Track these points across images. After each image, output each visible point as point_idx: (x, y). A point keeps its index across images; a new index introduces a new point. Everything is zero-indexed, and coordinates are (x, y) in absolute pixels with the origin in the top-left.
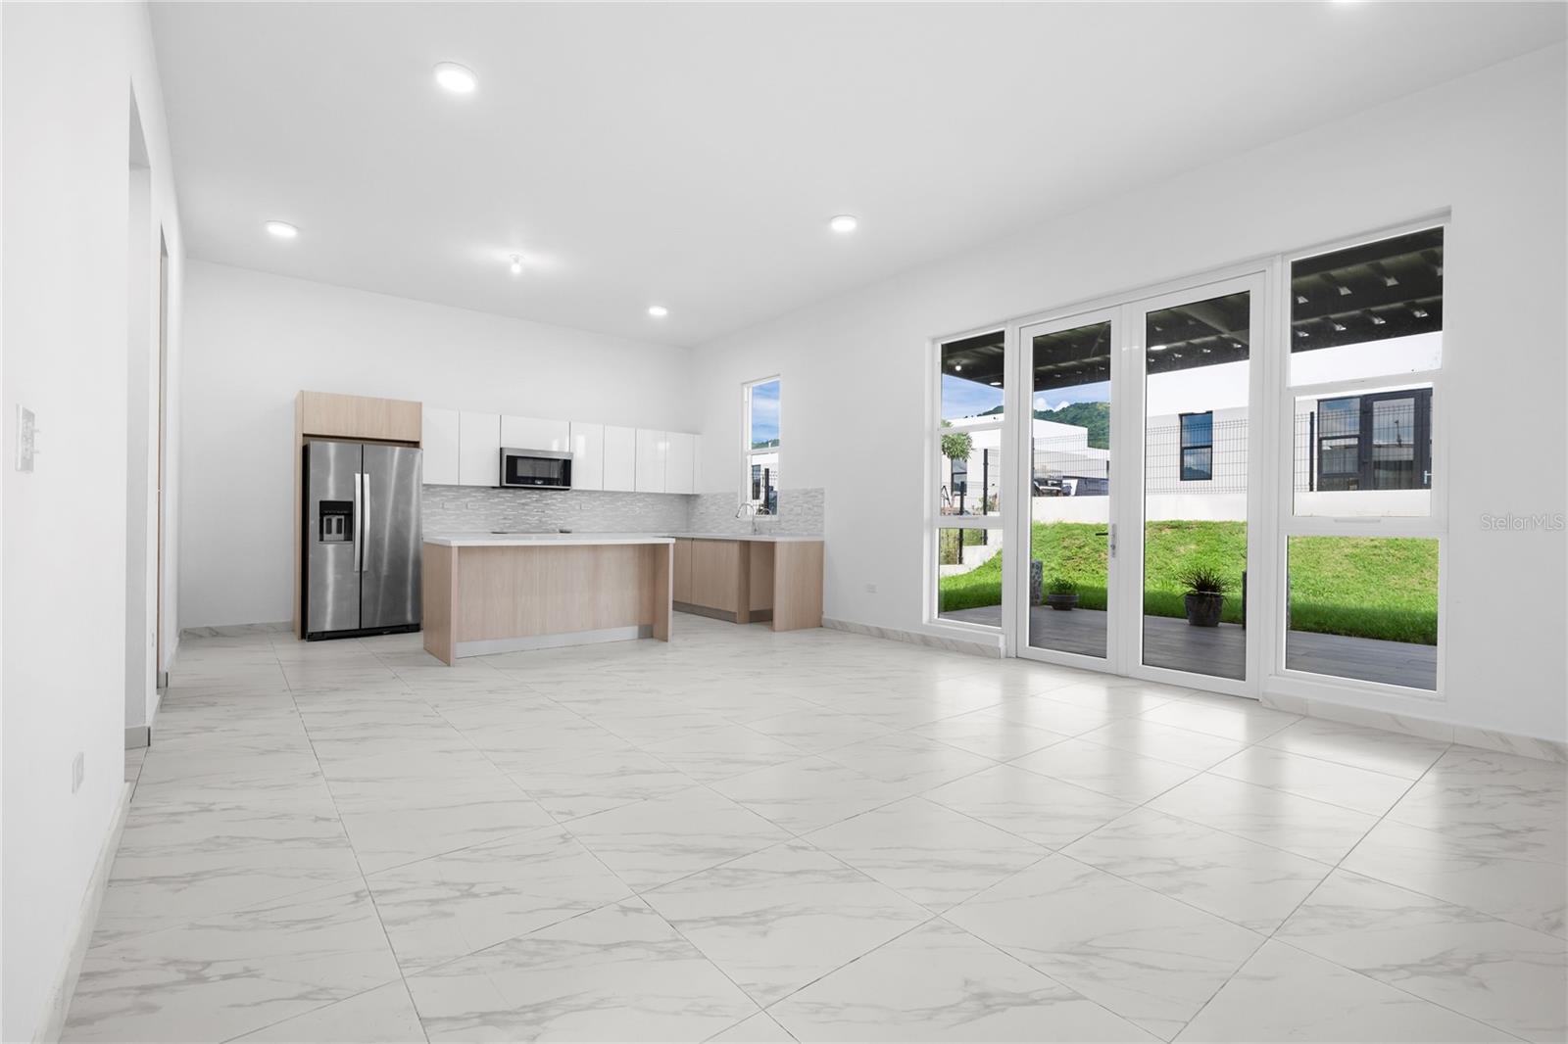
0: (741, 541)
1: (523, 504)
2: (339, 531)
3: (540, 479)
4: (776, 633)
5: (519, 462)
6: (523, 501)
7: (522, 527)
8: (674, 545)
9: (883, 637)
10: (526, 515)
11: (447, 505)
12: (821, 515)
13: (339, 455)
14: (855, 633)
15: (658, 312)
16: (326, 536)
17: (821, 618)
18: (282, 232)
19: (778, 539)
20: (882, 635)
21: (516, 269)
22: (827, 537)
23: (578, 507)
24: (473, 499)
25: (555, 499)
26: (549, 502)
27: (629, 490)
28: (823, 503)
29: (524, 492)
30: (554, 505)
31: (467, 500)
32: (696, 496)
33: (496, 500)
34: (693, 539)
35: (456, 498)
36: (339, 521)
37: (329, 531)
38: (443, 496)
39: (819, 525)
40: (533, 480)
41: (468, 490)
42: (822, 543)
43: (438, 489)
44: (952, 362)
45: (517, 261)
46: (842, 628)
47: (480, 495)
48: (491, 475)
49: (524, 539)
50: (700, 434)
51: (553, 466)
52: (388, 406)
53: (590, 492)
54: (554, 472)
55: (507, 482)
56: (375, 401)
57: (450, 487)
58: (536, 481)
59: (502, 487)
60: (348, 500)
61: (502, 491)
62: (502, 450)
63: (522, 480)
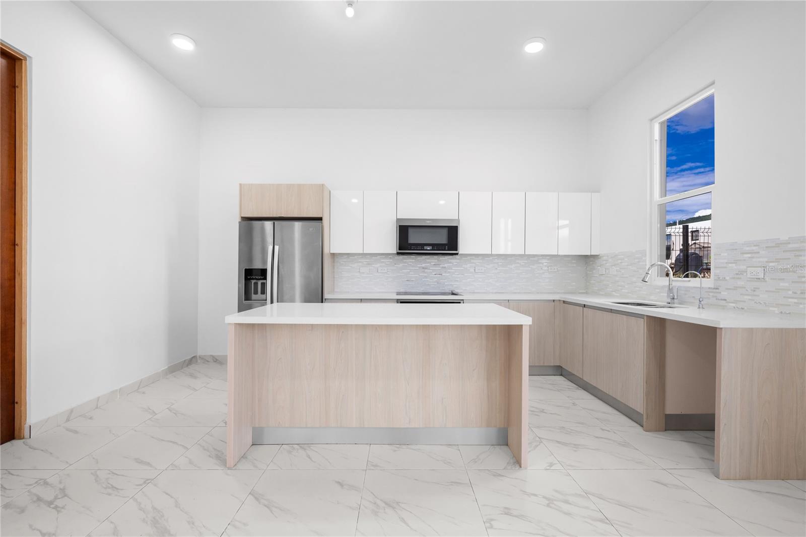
3: (428, 245)
5: (410, 231)
6: (423, 265)
10: (426, 277)
16: (254, 296)
18: (183, 45)
24: (383, 264)
25: (447, 262)
26: (446, 265)
31: (378, 265)
32: (595, 257)
33: (401, 265)
35: (370, 264)
37: (256, 293)
38: (360, 262)
41: (379, 257)
43: (356, 257)
47: (387, 261)
48: (390, 244)
50: (598, 192)
51: (445, 232)
52: (299, 189)
53: (484, 256)
54: (442, 239)
55: (399, 250)
56: (290, 187)
57: (364, 255)
58: (425, 248)
59: (398, 254)
60: (265, 268)
61: (401, 257)
62: (398, 220)
63: (413, 247)
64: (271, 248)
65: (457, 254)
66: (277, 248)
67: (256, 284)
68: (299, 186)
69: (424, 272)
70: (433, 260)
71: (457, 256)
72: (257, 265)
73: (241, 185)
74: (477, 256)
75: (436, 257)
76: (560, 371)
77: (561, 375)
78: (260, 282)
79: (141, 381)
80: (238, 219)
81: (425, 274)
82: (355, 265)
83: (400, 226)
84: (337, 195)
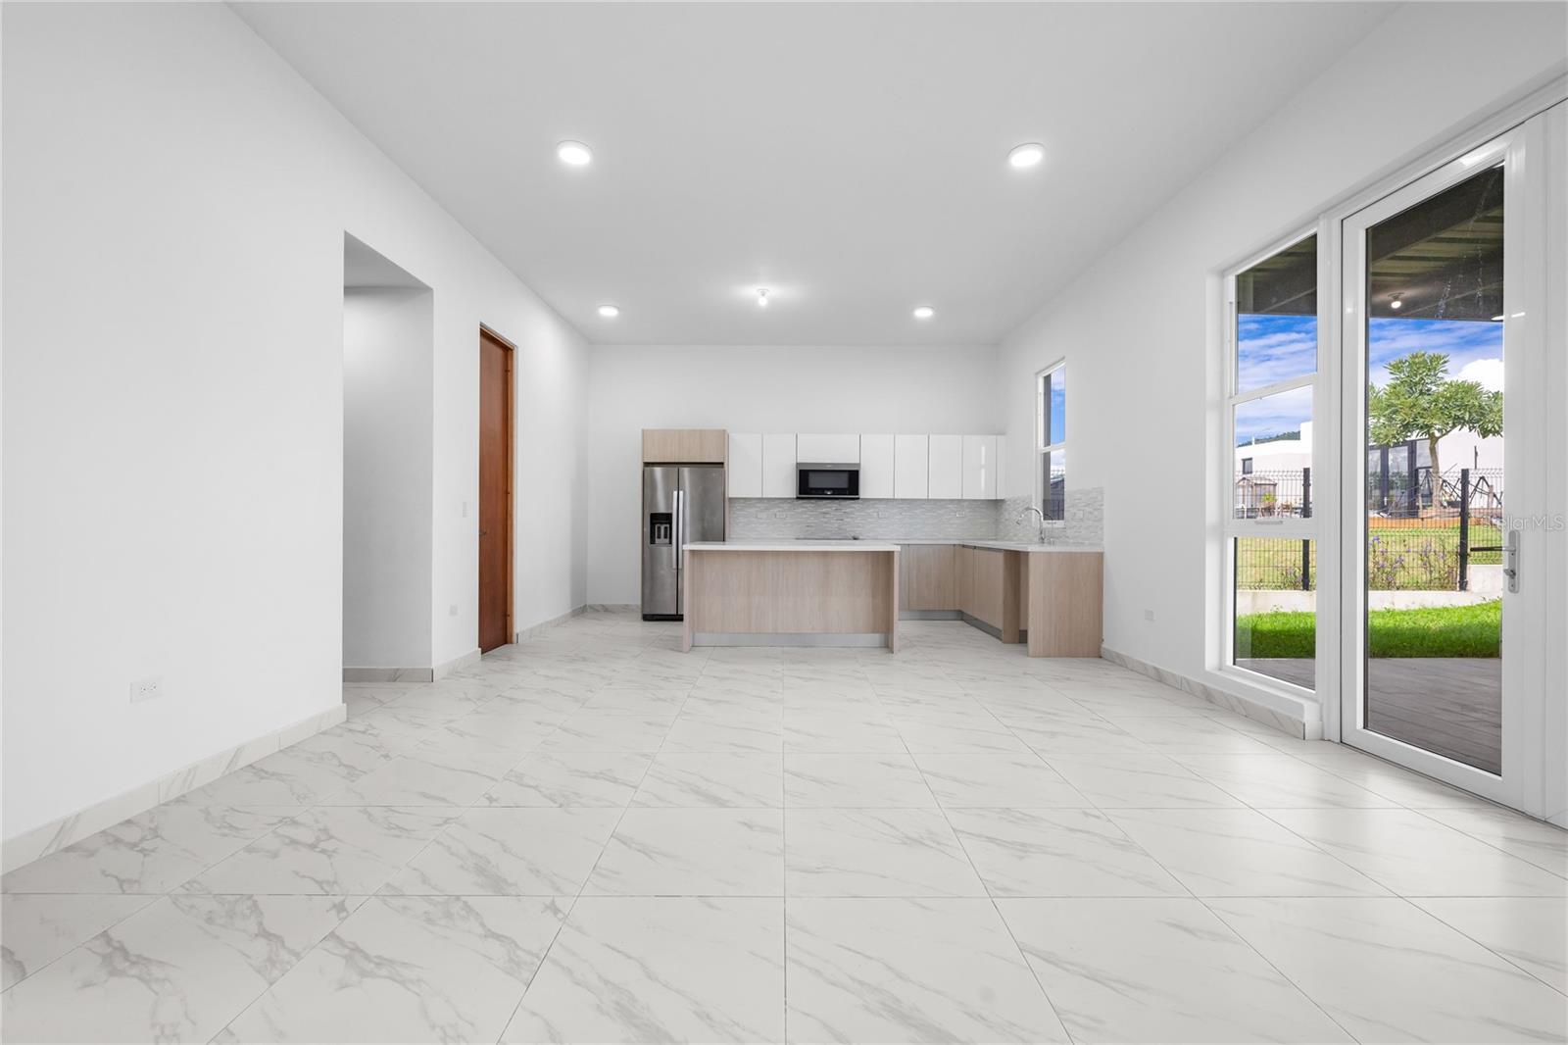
0: (1006, 551)
2: (666, 537)
3: (829, 489)
4: (1029, 659)
5: (811, 475)
7: (823, 535)
8: (900, 553)
9: (1160, 681)
10: (826, 523)
11: (758, 514)
12: (1101, 520)
13: (666, 477)
14: (1132, 670)
15: (923, 313)
16: (657, 540)
17: (1099, 647)
18: (608, 312)
19: (1030, 549)
20: (1159, 677)
21: (763, 302)
22: (1108, 547)
23: (874, 515)
24: (781, 509)
25: (848, 506)
28: (1102, 505)
29: (824, 502)
30: (853, 514)
31: (776, 510)
33: (801, 510)
34: (975, 547)
35: (767, 509)
36: (666, 528)
37: (659, 537)
39: (1100, 532)
40: (822, 491)
41: (777, 502)
42: (1100, 556)
44: (1382, 297)
45: (763, 295)
46: (1119, 662)
47: (786, 506)
48: (788, 488)
49: (830, 545)
50: (1003, 434)
51: (845, 477)
52: (701, 435)
53: (888, 500)
54: (843, 483)
55: (800, 493)
56: (692, 432)
57: (761, 500)
58: (826, 492)
59: (798, 498)
60: (669, 512)
61: (801, 501)
62: (798, 464)
63: (813, 492)
64: (675, 493)
65: (858, 499)
66: (681, 493)
67: (659, 528)
68: (701, 431)
69: (824, 517)
70: (835, 505)
71: (859, 501)
72: (662, 509)
73: (643, 431)
74: (880, 500)
75: (836, 501)
76: (961, 616)
77: (962, 620)
78: (663, 527)
80: (640, 465)
81: (826, 520)
82: (753, 510)
83: (801, 471)
84: (736, 438)
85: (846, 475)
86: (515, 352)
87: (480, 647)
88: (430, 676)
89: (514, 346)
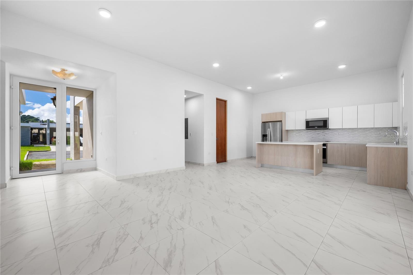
1: (318, 134)
5: (310, 122)
6: (318, 133)
11: (297, 134)
17: (406, 186)
21: (282, 78)
23: (338, 134)
24: (303, 133)
25: (329, 132)
27: (356, 128)
29: (318, 130)
30: (329, 134)
31: (302, 133)
35: (299, 133)
37: (265, 140)
38: (296, 132)
40: (314, 127)
42: (407, 149)
45: (282, 76)
47: (305, 132)
48: (304, 126)
50: (397, 101)
52: (276, 114)
54: (322, 124)
55: (306, 128)
56: (273, 113)
57: (297, 130)
58: (315, 127)
60: (267, 135)
61: (307, 130)
62: (306, 119)
63: (311, 127)
64: (268, 129)
65: (328, 129)
66: (270, 129)
67: (265, 138)
68: (276, 113)
69: (318, 135)
70: (322, 131)
71: (331, 129)
73: (262, 114)
74: (340, 129)
78: (266, 138)
79: (242, 158)
80: (261, 123)
81: (318, 136)
82: (294, 133)
83: (306, 121)
84: (287, 114)
85: (323, 122)
86: (227, 101)
87: (216, 161)
88: (203, 165)
89: (227, 100)
